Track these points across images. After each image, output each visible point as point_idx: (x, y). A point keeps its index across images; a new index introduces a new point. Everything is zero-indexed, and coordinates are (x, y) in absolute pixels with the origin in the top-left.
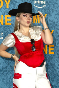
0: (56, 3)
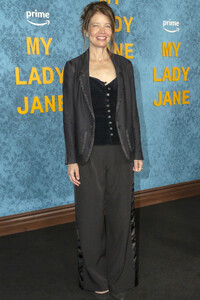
0: (69, 18)
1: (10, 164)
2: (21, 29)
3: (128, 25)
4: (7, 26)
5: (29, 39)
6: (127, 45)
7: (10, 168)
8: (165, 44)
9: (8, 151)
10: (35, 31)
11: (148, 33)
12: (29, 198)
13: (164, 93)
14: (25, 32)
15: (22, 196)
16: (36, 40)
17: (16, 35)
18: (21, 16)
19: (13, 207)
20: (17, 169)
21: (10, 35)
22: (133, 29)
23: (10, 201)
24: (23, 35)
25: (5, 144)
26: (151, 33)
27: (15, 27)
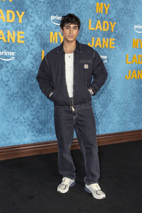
1: (34, 110)
2: (47, 27)
3: (113, 27)
4: (39, 24)
5: (52, 33)
6: (111, 39)
7: (34, 113)
8: (135, 40)
9: (33, 102)
10: (56, 28)
11: (124, 32)
12: (44, 133)
13: (132, 71)
14: (49, 29)
15: (40, 132)
16: (56, 34)
17: (44, 30)
18: (48, 18)
19: (34, 138)
20: (39, 114)
21: (40, 30)
22: (115, 29)
23: (32, 134)
24: (48, 30)
25: (32, 98)
26: (126, 32)
27: (43, 25)
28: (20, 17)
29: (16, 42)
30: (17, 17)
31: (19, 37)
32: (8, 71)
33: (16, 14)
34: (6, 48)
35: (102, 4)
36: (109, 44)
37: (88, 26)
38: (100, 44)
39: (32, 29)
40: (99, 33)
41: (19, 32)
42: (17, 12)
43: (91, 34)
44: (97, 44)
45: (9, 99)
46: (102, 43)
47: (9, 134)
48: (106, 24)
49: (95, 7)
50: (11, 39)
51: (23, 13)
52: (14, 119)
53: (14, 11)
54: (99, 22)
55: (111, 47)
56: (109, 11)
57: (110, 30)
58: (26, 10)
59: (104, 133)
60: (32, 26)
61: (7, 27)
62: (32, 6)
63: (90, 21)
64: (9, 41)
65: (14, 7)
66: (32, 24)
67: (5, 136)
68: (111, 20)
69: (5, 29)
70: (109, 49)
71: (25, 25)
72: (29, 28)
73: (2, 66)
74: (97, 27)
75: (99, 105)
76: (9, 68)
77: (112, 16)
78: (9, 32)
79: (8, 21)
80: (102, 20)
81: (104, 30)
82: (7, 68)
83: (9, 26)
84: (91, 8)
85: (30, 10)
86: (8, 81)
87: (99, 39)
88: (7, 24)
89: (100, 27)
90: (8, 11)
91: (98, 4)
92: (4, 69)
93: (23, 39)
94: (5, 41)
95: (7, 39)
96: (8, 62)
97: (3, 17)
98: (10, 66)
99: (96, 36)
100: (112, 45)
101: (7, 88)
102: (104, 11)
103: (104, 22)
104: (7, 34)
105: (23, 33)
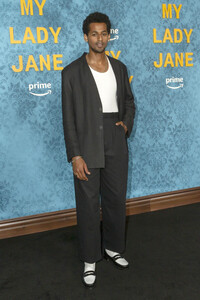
28: (56, 35)
29: (52, 69)
30: (51, 35)
31: (56, 62)
32: (44, 110)
33: (49, 31)
34: (39, 79)
35: (170, 5)
36: (184, 60)
37: (152, 38)
38: (171, 62)
39: (72, 49)
40: (169, 46)
41: (55, 56)
42: (51, 29)
43: (157, 48)
44: (167, 62)
45: (48, 147)
46: (174, 60)
47: (51, 196)
48: (178, 33)
49: (161, 11)
50: (44, 66)
51: (59, 29)
52: (56, 175)
53: (47, 27)
54: (168, 31)
55: (187, 64)
56: (181, 14)
57: (185, 41)
58: (63, 24)
59: (186, 188)
60: (72, 46)
61: (39, 50)
62: (71, 18)
63: (155, 30)
64: (42, 69)
65: (47, 23)
66: (73, 43)
67: (46, 198)
68: (186, 27)
69: (36, 53)
70: (185, 68)
71: (62, 46)
72: (69, 48)
73: (35, 103)
74: (166, 38)
75: (176, 149)
76: (45, 106)
77: (185, 21)
78: (41, 57)
79: (40, 41)
80: (172, 28)
81: (176, 41)
82: (42, 105)
83: (41, 49)
84: (155, 13)
85: (68, 25)
86: (44, 124)
87: (169, 55)
88: (38, 47)
89: (170, 38)
90: (39, 29)
91: (164, 5)
92: (39, 107)
93: (61, 65)
94: (37, 69)
95: (39, 67)
96: (43, 98)
97: (32, 37)
98: (45, 103)
99: (165, 51)
100: (190, 62)
101: (44, 133)
102: (175, 14)
103: (176, 30)
104: (38, 60)
105: (61, 56)
